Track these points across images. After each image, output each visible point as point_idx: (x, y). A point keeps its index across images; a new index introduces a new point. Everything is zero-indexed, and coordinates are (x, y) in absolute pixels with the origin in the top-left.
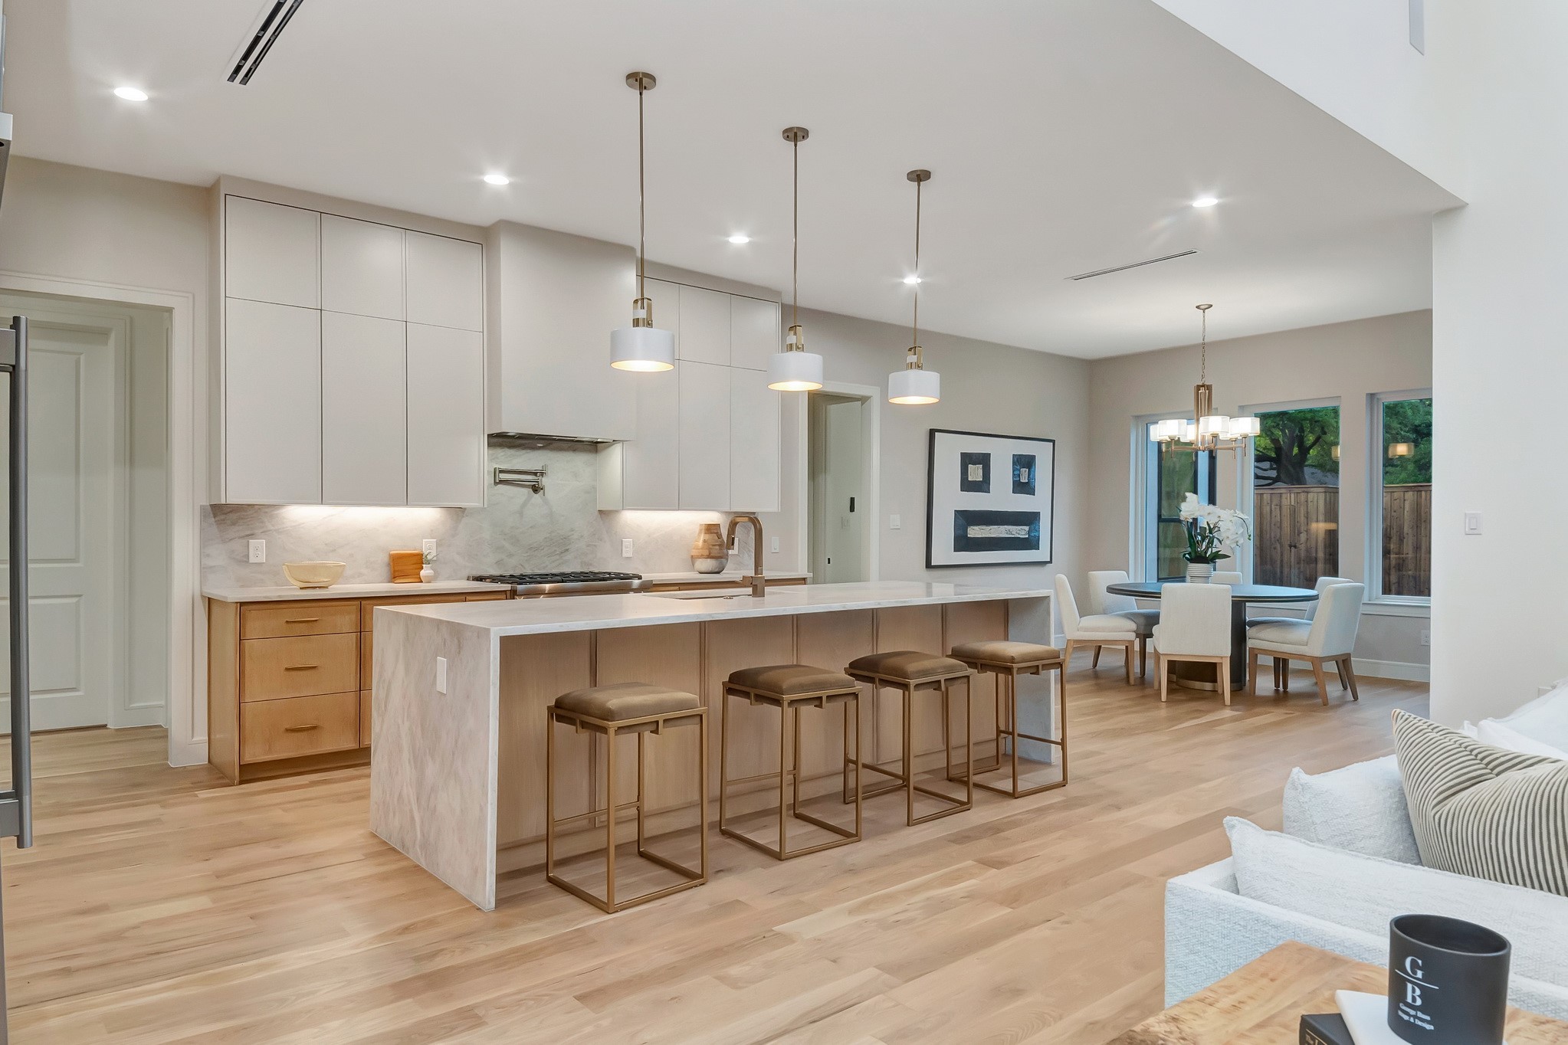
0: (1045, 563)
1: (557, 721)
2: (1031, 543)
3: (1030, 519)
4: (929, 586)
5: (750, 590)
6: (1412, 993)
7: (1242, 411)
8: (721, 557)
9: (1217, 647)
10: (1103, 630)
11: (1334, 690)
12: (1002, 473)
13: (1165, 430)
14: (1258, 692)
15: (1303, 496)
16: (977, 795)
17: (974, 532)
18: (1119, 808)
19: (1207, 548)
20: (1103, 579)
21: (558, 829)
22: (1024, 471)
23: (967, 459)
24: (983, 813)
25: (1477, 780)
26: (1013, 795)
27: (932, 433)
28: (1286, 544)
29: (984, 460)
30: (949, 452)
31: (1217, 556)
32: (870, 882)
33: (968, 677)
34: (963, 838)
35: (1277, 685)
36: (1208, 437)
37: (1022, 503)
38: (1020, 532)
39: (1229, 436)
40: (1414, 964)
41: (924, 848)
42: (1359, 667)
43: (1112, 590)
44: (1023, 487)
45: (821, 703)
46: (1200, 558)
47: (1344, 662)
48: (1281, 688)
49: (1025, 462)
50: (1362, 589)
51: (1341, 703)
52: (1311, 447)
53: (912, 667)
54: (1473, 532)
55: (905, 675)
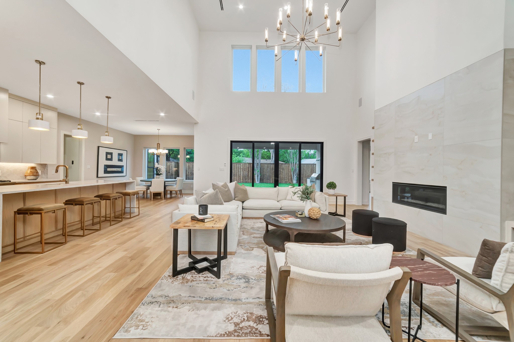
0: (124, 176)
1: (18, 214)
2: (122, 172)
3: (121, 167)
4: (97, 181)
5: (65, 182)
6: (201, 211)
7: (164, 149)
8: (37, 176)
9: (161, 190)
10: (140, 189)
11: (179, 196)
12: (115, 157)
13: (151, 151)
14: (168, 197)
15: (171, 163)
16: (123, 219)
17: (109, 169)
18: (150, 216)
19: (159, 172)
20: (139, 179)
21: (17, 241)
22: (120, 157)
23: (107, 153)
24: (124, 222)
25: (203, 196)
26: (130, 218)
27: (99, 147)
28: (168, 172)
29: (111, 154)
30: (103, 152)
31: (161, 174)
32: (107, 235)
33: (122, 197)
34: (123, 226)
35: (170, 196)
36: (160, 153)
37: (120, 164)
38: (119, 169)
39: (163, 153)
40: (201, 208)
41: (116, 229)
42: (183, 192)
43: (141, 181)
44: (120, 160)
45: (93, 204)
46: (158, 174)
47: (181, 191)
48: (171, 196)
49: (120, 155)
50: (183, 179)
51: (180, 197)
52: (171, 154)
53: (111, 196)
54: (199, 170)
55: (109, 197)
